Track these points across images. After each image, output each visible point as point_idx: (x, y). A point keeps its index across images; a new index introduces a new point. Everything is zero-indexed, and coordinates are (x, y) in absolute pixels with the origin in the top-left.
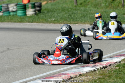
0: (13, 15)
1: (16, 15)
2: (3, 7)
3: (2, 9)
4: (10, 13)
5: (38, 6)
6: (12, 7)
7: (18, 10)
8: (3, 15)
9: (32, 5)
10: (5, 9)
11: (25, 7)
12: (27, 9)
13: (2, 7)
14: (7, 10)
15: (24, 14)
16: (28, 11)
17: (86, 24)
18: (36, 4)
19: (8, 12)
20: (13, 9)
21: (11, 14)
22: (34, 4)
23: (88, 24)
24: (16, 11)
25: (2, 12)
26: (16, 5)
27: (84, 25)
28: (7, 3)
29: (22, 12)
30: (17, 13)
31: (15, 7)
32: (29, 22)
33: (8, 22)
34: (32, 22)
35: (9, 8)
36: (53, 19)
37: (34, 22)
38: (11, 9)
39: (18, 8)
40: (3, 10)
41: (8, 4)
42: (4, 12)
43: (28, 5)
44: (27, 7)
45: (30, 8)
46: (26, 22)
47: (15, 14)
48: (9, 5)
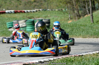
1: (26, 30)
2: (14, 23)
3: (13, 25)
6: (21, 23)
7: (27, 26)
13: (13, 23)
15: (33, 29)
20: (23, 25)
22: (42, 20)
25: (13, 28)
26: (25, 21)
29: (31, 27)
30: (26, 28)
31: (24, 23)
38: (21, 25)
39: (27, 24)
47: (24, 29)
48: (19, 21)
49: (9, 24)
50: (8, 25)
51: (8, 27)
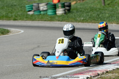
0: (44, 14)
1: (46, 14)
2: (34, 6)
3: (32, 8)
4: (40, 12)
5: (68, 6)
6: (42, 6)
7: (48, 9)
8: (34, 13)
9: (62, 5)
10: (36, 8)
11: (55, 7)
12: (57, 8)
13: (32, 6)
14: (38, 9)
15: (54, 13)
16: (58, 10)
17: (113, 23)
18: (66, 4)
19: (38, 11)
20: (44, 8)
21: (42, 13)
22: (64, 4)
23: (115, 23)
24: (47, 10)
25: (33, 11)
26: (47, 5)
27: (111, 24)
28: (38, 2)
29: (52, 11)
30: (47, 12)
31: (46, 6)
32: (59, 21)
33: (39, 20)
34: (62, 21)
35: (40, 7)
36: (82, 19)
37: (64, 21)
38: (41, 8)
39: (49, 7)
40: (34, 9)
41: (38, 4)
42: (35, 11)
43: (58, 5)
44: (57, 6)
45: (60, 8)
46: (56, 21)
47: (45, 13)
48: (40, 4)
49: (29, 6)
50: (27, 8)
51: (28, 10)
